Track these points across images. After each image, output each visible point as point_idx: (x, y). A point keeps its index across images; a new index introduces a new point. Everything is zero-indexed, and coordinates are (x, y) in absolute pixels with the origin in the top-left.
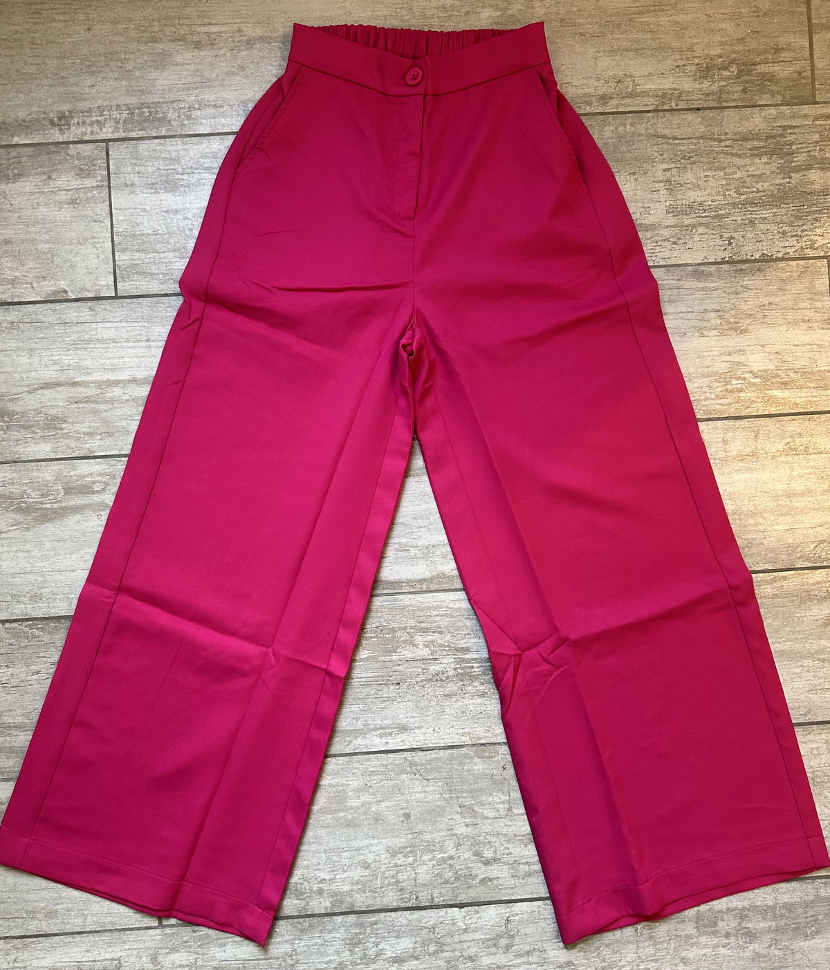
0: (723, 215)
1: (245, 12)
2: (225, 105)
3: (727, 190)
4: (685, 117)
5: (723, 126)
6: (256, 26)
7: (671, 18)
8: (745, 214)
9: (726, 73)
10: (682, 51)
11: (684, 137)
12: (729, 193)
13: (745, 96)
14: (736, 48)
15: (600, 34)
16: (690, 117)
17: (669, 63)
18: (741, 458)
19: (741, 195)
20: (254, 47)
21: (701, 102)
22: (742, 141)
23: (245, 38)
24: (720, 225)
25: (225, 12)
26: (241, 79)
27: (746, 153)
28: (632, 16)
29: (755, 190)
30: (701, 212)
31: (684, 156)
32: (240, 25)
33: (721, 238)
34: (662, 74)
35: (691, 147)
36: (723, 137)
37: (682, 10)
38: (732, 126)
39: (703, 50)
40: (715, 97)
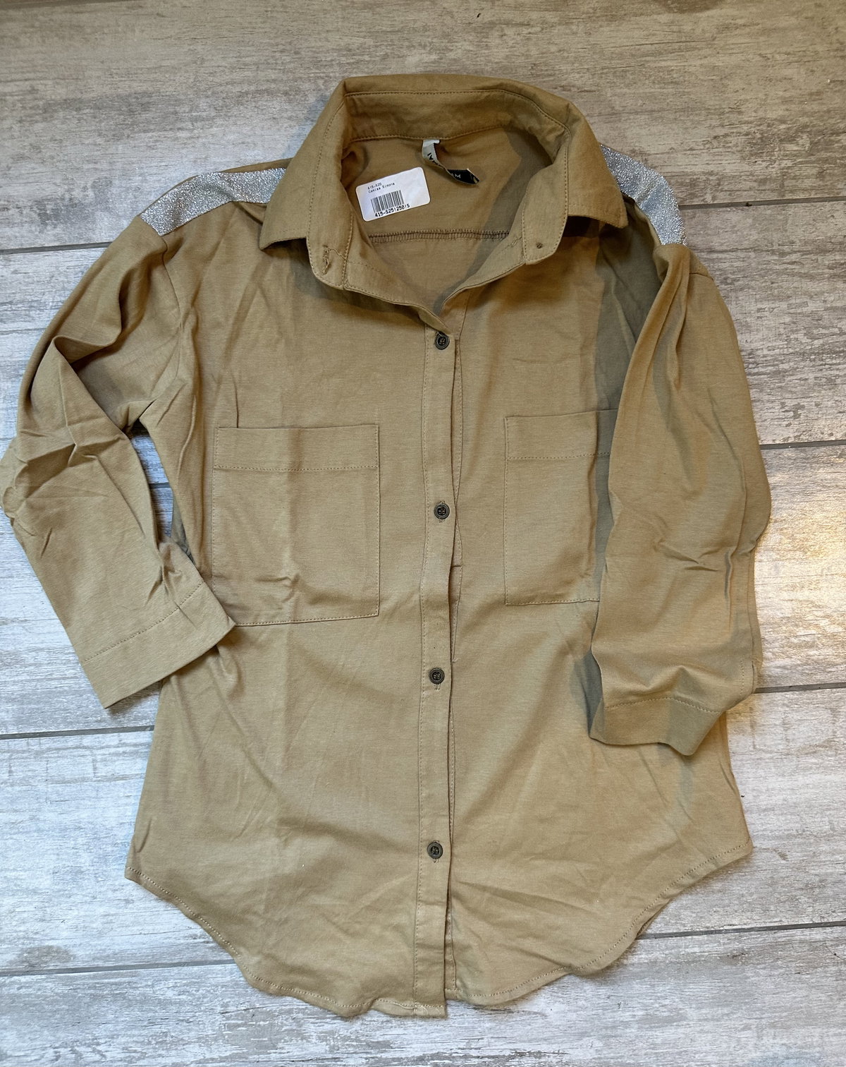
0: (786, 371)
1: (41, 62)
2: (11, 207)
3: (793, 332)
4: (727, 216)
5: (786, 231)
6: (58, 83)
7: (705, 62)
8: (821, 370)
9: (792, 147)
10: (723, 113)
11: (724, 248)
12: (796, 336)
13: (821, 183)
14: (808, 108)
15: (593, 88)
16: (734, 216)
17: (703, 132)
18: (812, 751)
19: (814, 338)
20: (56, 115)
21: (752, 193)
22: (817, 254)
23: (41, 103)
24: (781, 387)
25: (10, 62)
26: (37, 166)
27: (823, 274)
28: (644, 59)
29: (836, 330)
30: (750, 366)
31: (726, 279)
32: (34, 83)
33: (783, 408)
34: (691, 149)
35: (736, 264)
36: (786, 248)
37: (721, 48)
38: (800, 231)
39: (755, 112)
40: (773, 185)
